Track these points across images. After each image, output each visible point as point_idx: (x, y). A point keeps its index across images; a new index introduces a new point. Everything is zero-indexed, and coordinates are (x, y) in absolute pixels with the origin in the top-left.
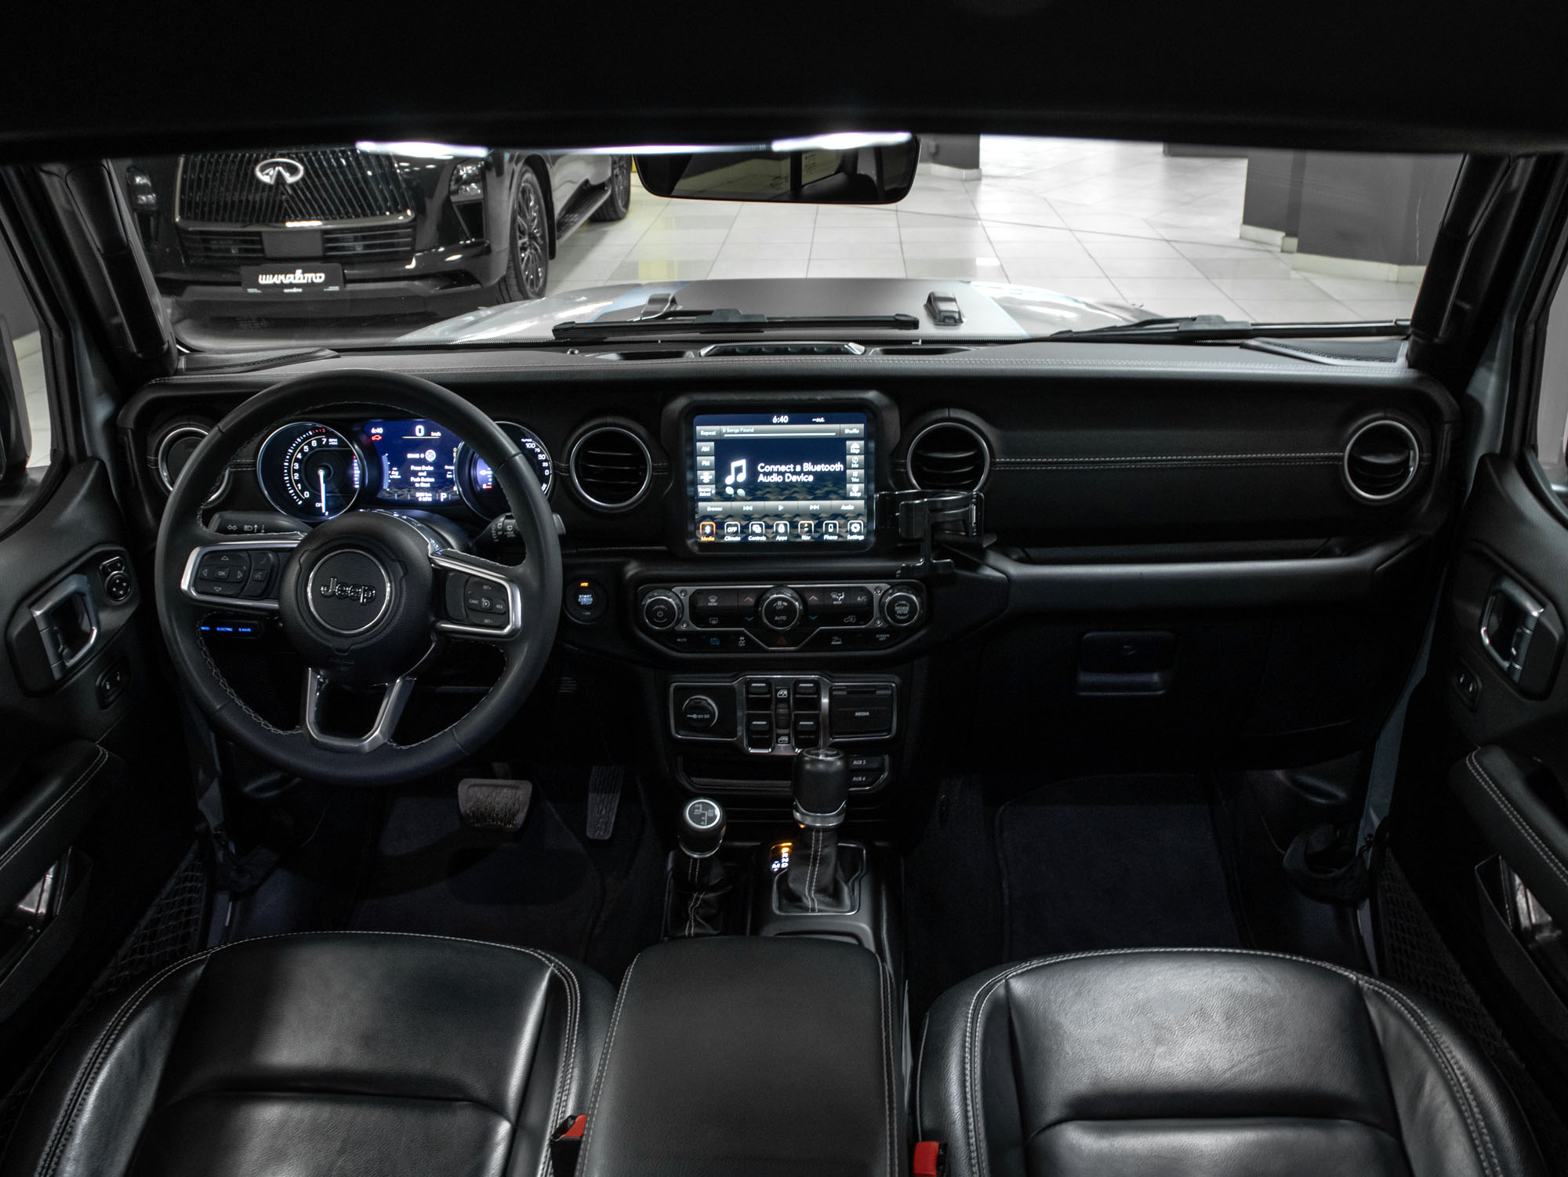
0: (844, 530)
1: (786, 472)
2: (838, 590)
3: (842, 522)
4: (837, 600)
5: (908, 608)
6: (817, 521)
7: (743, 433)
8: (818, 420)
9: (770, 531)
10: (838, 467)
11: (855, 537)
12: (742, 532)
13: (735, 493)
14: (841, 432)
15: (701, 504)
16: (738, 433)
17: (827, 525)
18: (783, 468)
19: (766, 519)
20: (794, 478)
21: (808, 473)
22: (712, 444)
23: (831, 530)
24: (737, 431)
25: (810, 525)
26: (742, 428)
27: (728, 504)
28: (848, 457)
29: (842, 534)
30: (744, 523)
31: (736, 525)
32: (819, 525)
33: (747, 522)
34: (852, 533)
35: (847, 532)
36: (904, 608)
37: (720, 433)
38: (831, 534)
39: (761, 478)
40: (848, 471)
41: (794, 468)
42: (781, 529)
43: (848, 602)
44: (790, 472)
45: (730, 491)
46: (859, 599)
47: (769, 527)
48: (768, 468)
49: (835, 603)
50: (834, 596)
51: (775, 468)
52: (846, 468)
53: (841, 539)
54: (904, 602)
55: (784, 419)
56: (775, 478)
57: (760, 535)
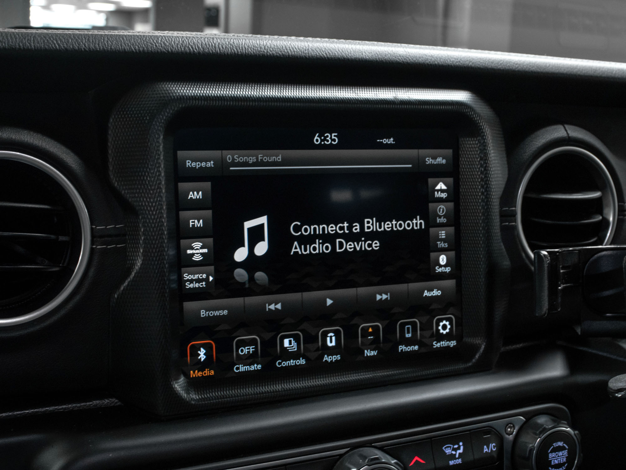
0: (427, 333)
1: (337, 235)
2: (453, 439)
3: (425, 319)
4: (453, 457)
5: (565, 453)
6: (387, 322)
7: (262, 164)
8: (385, 141)
9: (311, 346)
10: (417, 223)
11: (444, 344)
12: (265, 353)
13: (251, 279)
14: (419, 162)
15: (189, 306)
16: (254, 164)
17: (403, 326)
18: (331, 229)
19: (305, 325)
20: (349, 246)
21: (373, 236)
22: (208, 185)
23: (408, 335)
24: (252, 160)
25: (376, 328)
26: (261, 155)
27: (238, 301)
28: (431, 205)
29: (426, 341)
30: (268, 336)
31: (253, 342)
32: (390, 329)
33: (273, 334)
34: (441, 338)
35: (432, 336)
36: (560, 454)
37: (222, 165)
38: (408, 342)
39: (296, 248)
40: (432, 230)
41: (350, 228)
42: (331, 343)
43: (470, 458)
44: (343, 236)
45: (240, 274)
46: (486, 450)
47: (310, 339)
48: (309, 230)
49: (451, 463)
50: (448, 451)
51: (319, 229)
52: (428, 225)
53: (423, 350)
54: (560, 444)
55: (332, 138)
56: (318, 248)
57: (295, 356)
